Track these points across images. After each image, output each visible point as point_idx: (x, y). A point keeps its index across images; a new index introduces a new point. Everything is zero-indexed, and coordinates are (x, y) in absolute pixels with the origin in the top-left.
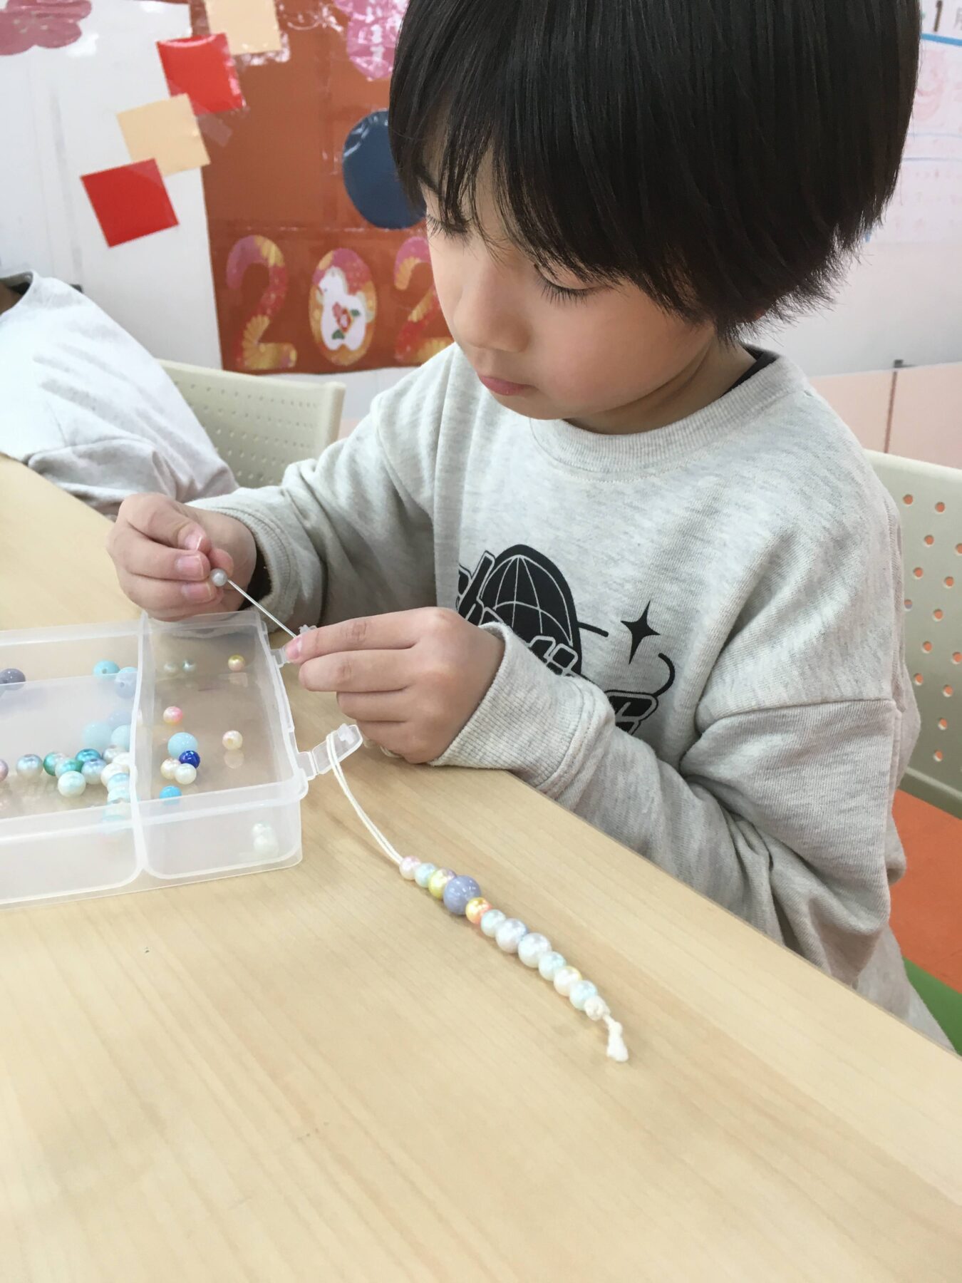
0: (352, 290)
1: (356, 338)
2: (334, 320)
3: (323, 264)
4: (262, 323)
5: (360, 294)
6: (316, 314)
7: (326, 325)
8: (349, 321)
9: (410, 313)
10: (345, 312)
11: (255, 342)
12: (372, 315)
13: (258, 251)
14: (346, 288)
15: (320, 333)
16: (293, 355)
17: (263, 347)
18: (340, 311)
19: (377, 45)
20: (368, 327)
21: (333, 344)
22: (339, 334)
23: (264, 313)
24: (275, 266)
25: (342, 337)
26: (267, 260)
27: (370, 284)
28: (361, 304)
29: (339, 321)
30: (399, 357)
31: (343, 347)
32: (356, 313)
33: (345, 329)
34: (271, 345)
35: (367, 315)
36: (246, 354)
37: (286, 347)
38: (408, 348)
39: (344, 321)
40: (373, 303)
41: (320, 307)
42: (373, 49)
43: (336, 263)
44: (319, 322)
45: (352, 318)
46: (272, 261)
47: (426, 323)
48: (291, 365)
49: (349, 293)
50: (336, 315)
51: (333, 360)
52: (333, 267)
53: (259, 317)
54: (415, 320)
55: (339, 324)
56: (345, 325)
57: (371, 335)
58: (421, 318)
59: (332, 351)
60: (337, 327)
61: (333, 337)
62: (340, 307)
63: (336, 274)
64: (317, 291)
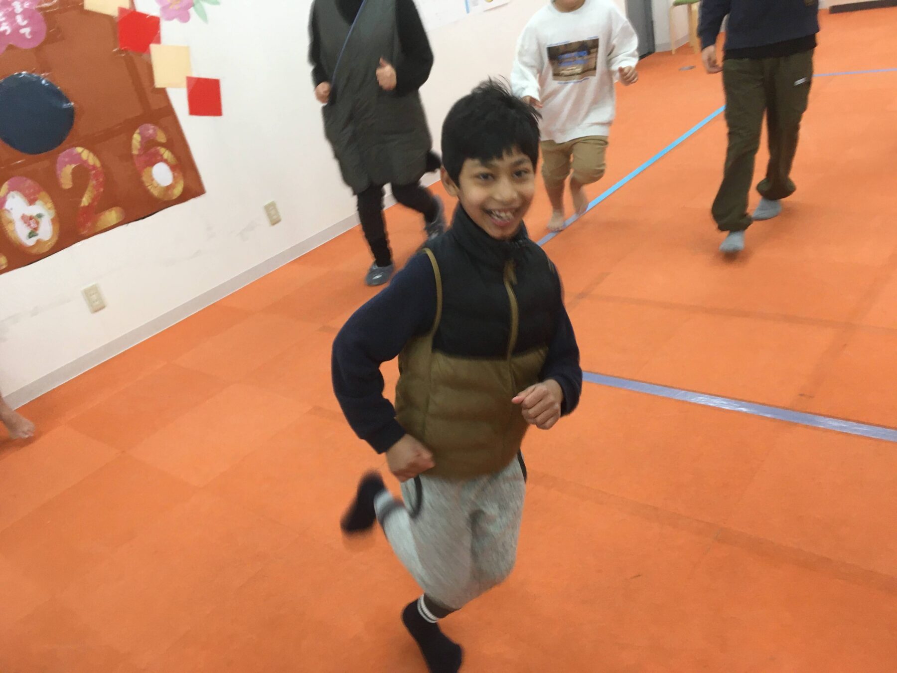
0: (32, 202)
1: (47, 231)
2: (25, 226)
3: (2, 193)
5: (38, 202)
6: (9, 228)
7: (21, 233)
8: (38, 223)
9: (80, 201)
10: (31, 218)
12: (53, 212)
14: (27, 202)
15: (17, 238)
16: (3, 260)
18: (27, 219)
20: (53, 221)
21: (31, 242)
22: (32, 235)
25: (37, 235)
27: (43, 194)
28: (43, 210)
29: (29, 225)
30: (84, 232)
31: (38, 242)
32: (40, 216)
33: (36, 229)
35: (49, 214)
38: (89, 224)
39: (33, 225)
40: (50, 205)
41: (11, 222)
43: (11, 189)
44: (14, 231)
45: (38, 220)
47: (96, 203)
48: (4, 267)
49: (30, 205)
50: (25, 223)
51: (35, 251)
52: (11, 192)
54: (86, 204)
55: (30, 227)
56: (35, 227)
57: (57, 226)
58: (90, 201)
59: (32, 246)
60: (29, 230)
61: (29, 237)
62: (26, 216)
63: (15, 196)
64: (6, 212)
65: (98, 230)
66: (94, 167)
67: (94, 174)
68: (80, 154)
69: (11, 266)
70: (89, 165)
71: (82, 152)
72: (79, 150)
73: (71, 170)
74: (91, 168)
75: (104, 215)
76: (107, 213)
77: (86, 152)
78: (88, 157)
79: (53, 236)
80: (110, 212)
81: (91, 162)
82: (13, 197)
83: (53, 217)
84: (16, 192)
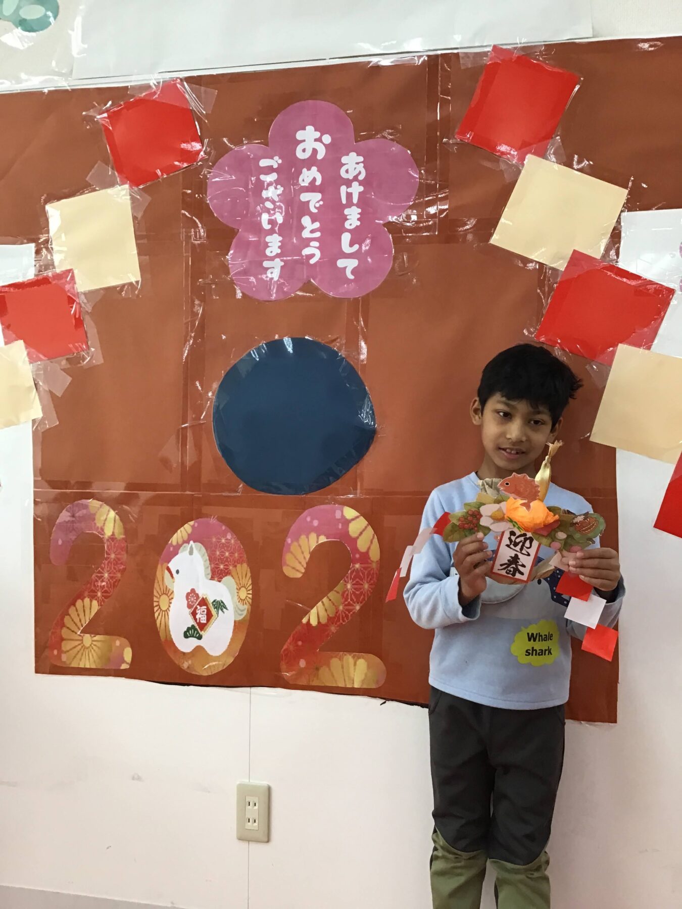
0: (217, 574)
2: (188, 611)
3: (175, 539)
4: (89, 608)
5: (228, 579)
6: (163, 601)
8: (209, 616)
9: (306, 612)
10: (204, 602)
11: (79, 633)
13: (91, 518)
14: (209, 571)
16: (128, 654)
17: (87, 638)
19: (272, 259)
20: (237, 625)
21: (186, 645)
23: (92, 597)
24: (112, 538)
25: (200, 638)
26: (102, 530)
27: (244, 568)
29: (194, 614)
31: (199, 649)
32: (220, 605)
33: (203, 626)
34: (98, 638)
35: (237, 610)
36: (66, 646)
37: (119, 642)
38: (302, 663)
39: (202, 617)
40: (246, 594)
41: (168, 593)
42: (266, 264)
43: (192, 537)
45: (214, 611)
46: (108, 532)
47: (333, 629)
48: (124, 666)
49: (212, 578)
51: (185, 665)
52: (191, 542)
53: (87, 600)
54: (314, 622)
55: (196, 619)
56: (204, 621)
57: (242, 637)
58: (324, 621)
59: (184, 654)
60: (191, 622)
61: (186, 636)
62: (197, 595)
63: (195, 551)
64: (166, 572)
65: (315, 683)
66: (365, 557)
67: (357, 571)
68: (347, 522)
69: (136, 671)
70: (356, 550)
71: (353, 520)
72: (350, 513)
73: (313, 545)
74: (357, 556)
75: (341, 659)
76: (349, 659)
77: (362, 522)
78: (361, 534)
79: (227, 652)
80: (356, 659)
81: (362, 545)
82: (191, 553)
83: (241, 618)
84: (199, 545)
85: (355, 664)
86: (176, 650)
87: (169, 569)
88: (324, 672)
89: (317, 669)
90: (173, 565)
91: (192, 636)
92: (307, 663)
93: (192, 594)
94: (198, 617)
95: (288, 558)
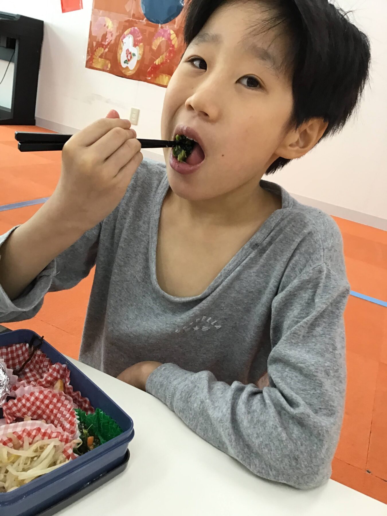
0: (135, 45)
1: (132, 65)
2: (126, 55)
3: (126, 33)
4: (101, 50)
5: (137, 47)
6: (120, 51)
7: (123, 57)
8: (131, 57)
9: (155, 60)
10: (130, 53)
11: (98, 57)
12: (140, 57)
13: (106, 23)
14: (133, 44)
15: (120, 59)
16: (109, 66)
17: (100, 59)
18: (128, 52)
20: (138, 62)
21: (124, 65)
22: (126, 62)
24: (110, 30)
25: (128, 64)
26: (108, 27)
27: (142, 45)
28: (137, 51)
29: (127, 56)
30: (148, 78)
31: (127, 67)
32: (134, 55)
33: (129, 60)
34: (102, 60)
35: (138, 57)
36: (94, 61)
37: (107, 62)
38: (152, 76)
39: (129, 58)
40: (141, 52)
41: (121, 49)
43: (131, 33)
44: (121, 54)
45: (132, 56)
47: (161, 66)
48: (108, 69)
49: (134, 46)
50: (126, 54)
51: (123, 71)
52: (130, 35)
53: (101, 48)
54: (157, 64)
55: (127, 58)
56: (129, 59)
57: (138, 65)
58: (160, 63)
59: (123, 68)
60: (126, 59)
61: (125, 63)
62: (129, 51)
63: (130, 38)
64: (122, 42)
65: (155, 82)
66: (173, 46)
67: (171, 50)
68: (171, 35)
69: (111, 72)
70: (171, 44)
72: (172, 32)
73: (161, 41)
74: (171, 45)
75: (162, 76)
76: (164, 76)
77: (174, 35)
78: (173, 39)
79: (134, 69)
80: (166, 76)
81: (173, 43)
82: (129, 38)
83: (139, 59)
84: (132, 36)
85: (166, 77)
86: (121, 66)
87: (123, 42)
88: (157, 79)
89: (156, 78)
90: (124, 40)
91: (126, 63)
92: (154, 75)
93: (128, 50)
94: (128, 57)
95: (154, 43)
